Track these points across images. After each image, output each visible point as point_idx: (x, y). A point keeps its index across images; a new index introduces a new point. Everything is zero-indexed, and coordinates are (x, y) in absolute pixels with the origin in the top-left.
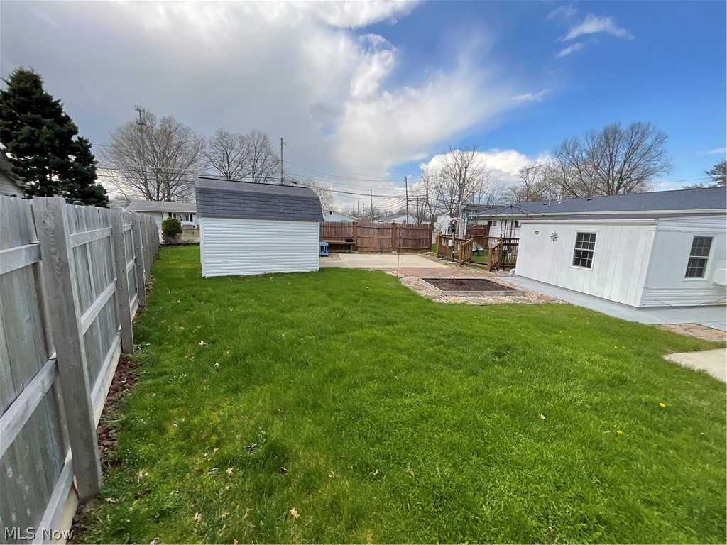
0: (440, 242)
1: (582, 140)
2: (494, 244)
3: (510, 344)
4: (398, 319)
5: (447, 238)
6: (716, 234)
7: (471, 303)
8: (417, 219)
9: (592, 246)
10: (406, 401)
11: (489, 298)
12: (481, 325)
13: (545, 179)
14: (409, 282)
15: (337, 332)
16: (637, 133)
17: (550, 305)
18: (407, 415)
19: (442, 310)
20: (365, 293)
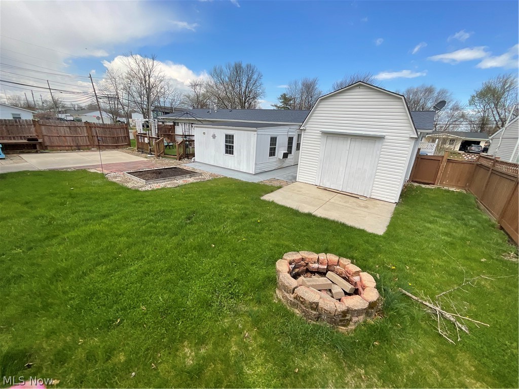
0: (138, 139)
1: (225, 69)
2: (179, 140)
3: (195, 210)
4: (111, 211)
5: (143, 136)
6: (278, 135)
7: (169, 186)
8: (111, 115)
9: (233, 143)
10: (132, 269)
11: (180, 181)
12: (177, 201)
13: (207, 91)
14: (116, 177)
15: (47, 238)
16: (250, 70)
17: (216, 180)
18: (134, 277)
19: (148, 196)
20: (71, 194)
